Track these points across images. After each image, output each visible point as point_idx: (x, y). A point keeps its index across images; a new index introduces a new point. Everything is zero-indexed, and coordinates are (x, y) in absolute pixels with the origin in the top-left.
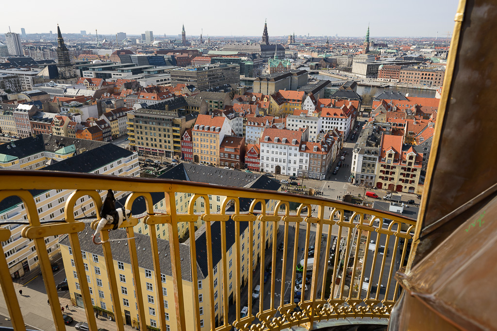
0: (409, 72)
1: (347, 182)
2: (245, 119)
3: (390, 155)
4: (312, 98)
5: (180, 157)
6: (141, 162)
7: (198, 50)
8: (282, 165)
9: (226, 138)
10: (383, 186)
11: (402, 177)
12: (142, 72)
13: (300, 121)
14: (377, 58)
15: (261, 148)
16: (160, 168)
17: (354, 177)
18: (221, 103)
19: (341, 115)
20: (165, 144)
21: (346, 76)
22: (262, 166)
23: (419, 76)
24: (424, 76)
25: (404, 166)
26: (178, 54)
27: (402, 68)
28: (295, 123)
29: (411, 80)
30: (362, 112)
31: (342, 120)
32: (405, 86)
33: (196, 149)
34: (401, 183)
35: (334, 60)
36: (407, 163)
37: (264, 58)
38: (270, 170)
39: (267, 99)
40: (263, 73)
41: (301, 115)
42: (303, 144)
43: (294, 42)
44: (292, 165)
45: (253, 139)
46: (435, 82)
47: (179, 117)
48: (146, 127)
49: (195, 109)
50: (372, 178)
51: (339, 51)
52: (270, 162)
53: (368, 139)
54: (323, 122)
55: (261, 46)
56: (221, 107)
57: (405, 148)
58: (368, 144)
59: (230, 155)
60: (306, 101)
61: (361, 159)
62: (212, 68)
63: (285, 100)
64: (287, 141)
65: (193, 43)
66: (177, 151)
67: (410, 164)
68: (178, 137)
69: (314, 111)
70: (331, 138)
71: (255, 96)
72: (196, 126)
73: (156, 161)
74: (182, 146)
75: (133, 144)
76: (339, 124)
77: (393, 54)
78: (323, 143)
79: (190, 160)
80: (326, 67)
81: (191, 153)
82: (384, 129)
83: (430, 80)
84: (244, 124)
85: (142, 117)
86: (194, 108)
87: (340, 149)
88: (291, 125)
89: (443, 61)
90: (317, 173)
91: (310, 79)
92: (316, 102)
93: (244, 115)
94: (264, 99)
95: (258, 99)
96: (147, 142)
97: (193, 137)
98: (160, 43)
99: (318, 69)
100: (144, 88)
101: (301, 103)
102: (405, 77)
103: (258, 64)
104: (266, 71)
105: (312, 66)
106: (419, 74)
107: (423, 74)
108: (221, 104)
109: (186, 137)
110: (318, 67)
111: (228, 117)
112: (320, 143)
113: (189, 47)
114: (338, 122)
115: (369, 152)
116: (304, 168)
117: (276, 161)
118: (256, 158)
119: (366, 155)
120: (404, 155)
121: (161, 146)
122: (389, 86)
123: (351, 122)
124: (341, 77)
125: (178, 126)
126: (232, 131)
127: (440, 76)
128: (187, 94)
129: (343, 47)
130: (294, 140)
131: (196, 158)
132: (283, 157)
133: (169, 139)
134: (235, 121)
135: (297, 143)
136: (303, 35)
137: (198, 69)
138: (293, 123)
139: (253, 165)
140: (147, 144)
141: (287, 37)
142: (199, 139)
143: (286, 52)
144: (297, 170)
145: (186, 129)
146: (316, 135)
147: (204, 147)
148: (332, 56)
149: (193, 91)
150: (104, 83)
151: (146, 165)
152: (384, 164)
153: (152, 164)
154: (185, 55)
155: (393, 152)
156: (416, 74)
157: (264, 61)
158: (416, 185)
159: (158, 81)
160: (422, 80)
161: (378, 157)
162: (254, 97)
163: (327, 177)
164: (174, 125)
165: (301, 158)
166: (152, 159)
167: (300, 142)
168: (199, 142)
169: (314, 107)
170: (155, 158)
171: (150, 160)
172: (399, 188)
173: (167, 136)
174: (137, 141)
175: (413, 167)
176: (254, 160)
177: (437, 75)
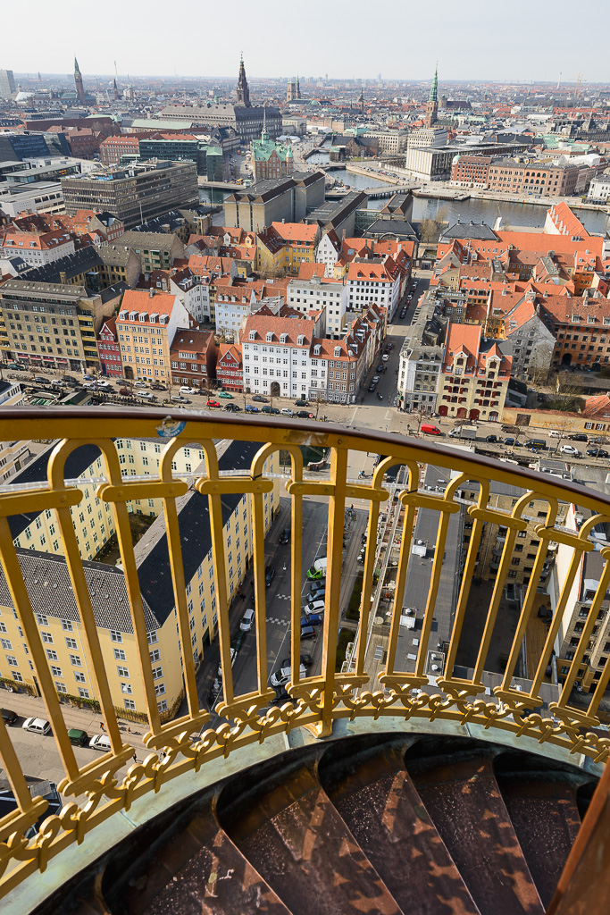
0: (504, 169)
1: (392, 405)
2: (213, 288)
3: (460, 362)
4: (333, 236)
5: (98, 369)
6: (26, 383)
7: (112, 117)
8: (281, 380)
9: (180, 333)
10: (449, 412)
11: (478, 396)
12: (4, 179)
13: (312, 293)
14: (451, 136)
15: (244, 352)
16: (64, 395)
17: (402, 398)
18: (166, 254)
19: (383, 276)
20: (68, 347)
21: (395, 176)
22: (248, 383)
23: (521, 177)
24: (530, 178)
25: (482, 379)
26: (71, 128)
27: (492, 162)
28: (302, 296)
29: (508, 186)
30: (420, 260)
31: (384, 285)
32: (497, 197)
33: (127, 355)
34: (477, 406)
35: (373, 141)
36: (487, 373)
37: (242, 134)
38: (264, 390)
39: (250, 241)
40: (243, 170)
41: (313, 281)
42: (317, 342)
43: (299, 97)
44: (299, 381)
45: (229, 326)
46: (549, 189)
47: (89, 297)
48: (27, 317)
49: (118, 270)
50: (431, 399)
51: (384, 119)
52: (261, 377)
53: (426, 329)
54: (352, 289)
55: (236, 110)
56: (167, 261)
57: (485, 346)
58: (426, 340)
59: (189, 366)
60: (321, 244)
61: (414, 368)
62: (142, 171)
63: (285, 241)
64: (288, 340)
65: (99, 98)
66: (91, 359)
67: (492, 374)
68: (90, 334)
69: (336, 261)
70: (365, 328)
71: (229, 234)
72: (122, 312)
73: (54, 380)
74: (101, 351)
75: (6, 348)
76: (380, 292)
77: (480, 127)
78: (350, 341)
79: (116, 374)
80: (359, 156)
81: (119, 363)
82: (455, 304)
83: (540, 186)
84: (212, 298)
85: (17, 298)
86: (115, 270)
87: (382, 339)
88: (295, 300)
89: (564, 146)
90: (342, 393)
91: (329, 185)
92: (339, 244)
93: (211, 281)
94: (246, 239)
95: (235, 240)
96: (33, 343)
97: (119, 333)
98: (30, 99)
99: (346, 159)
100: (12, 219)
101: (313, 247)
102: (498, 179)
103: (232, 149)
104: (248, 166)
105: (333, 153)
106: (521, 174)
107: (528, 174)
108: (166, 258)
109: (107, 334)
110: (345, 155)
111: (181, 287)
112: (345, 339)
113: (92, 109)
114: (377, 288)
115: (425, 357)
116: (319, 386)
117: (272, 374)
118: (236, 370)
119: (421, 362)
120: (482, 360)
121: (60, 351)
122: (469, 197)
123: (401, 284)
124: (386, 178)
125: (88, 313)
126: (191, 318)
127: (557, 177)
128: (98, 232)
129: (390, 107)
130: (301, 337)
131: (128, 370)
132: (282, 367)
133: (74, 338)
134: (194, 293)
135: (305, 342)
136: (316, 77)
137: (116, 176)
138: (298, 296)
139: (232, 382)
140: (34, 348)
141: (286, 81)
142: (131, 338)
143: (286, 122)
144: (307, 389)
145: (105, 319)
146: (339, 317)
147: (142, 351)
148: (368, 130)
149: (110, 224)
151: (35, 390)
152: (450, 375)
153: (47, 386)
154: (86, 132)
155: (465, 356)
156: (516, 173)
157: (243, 143)
158: (500, 409)
159: (38, 201)
160: (526, 184)
161: (440, 365)
162: (227, 236)
163: (359, 398)
164: (79, 311)
165: (314, 367)
166: (46, 377)
167: (310, 341)
168: (131, 343)
169: (335, 254)
170: (52, 374)
171: (42, 379)
172: (474, 414)
173: (69, 333)
174: (13, 342)
175: (496, 379)
176: (232, 374)
177: (551, 176)
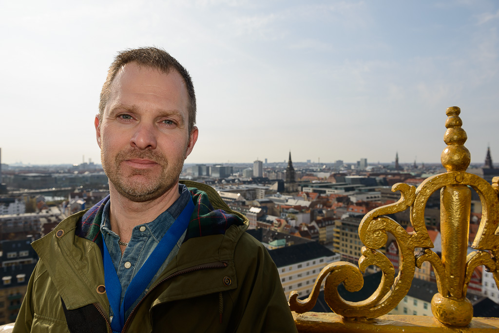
7: (411, 173)
12: (354, 190)
26: (390, 176)
48: (351, 235)
65: (406, 168)
75: (337, 251)
96: (351, 250)
98: (373, 168)
100: (353, 203)
113: (401, 172)
118: (476, 283)
150: (319, 197)
159: (368, 198)
